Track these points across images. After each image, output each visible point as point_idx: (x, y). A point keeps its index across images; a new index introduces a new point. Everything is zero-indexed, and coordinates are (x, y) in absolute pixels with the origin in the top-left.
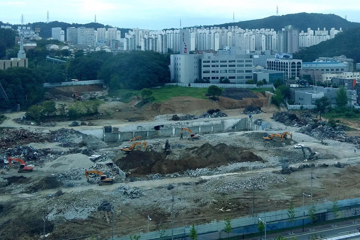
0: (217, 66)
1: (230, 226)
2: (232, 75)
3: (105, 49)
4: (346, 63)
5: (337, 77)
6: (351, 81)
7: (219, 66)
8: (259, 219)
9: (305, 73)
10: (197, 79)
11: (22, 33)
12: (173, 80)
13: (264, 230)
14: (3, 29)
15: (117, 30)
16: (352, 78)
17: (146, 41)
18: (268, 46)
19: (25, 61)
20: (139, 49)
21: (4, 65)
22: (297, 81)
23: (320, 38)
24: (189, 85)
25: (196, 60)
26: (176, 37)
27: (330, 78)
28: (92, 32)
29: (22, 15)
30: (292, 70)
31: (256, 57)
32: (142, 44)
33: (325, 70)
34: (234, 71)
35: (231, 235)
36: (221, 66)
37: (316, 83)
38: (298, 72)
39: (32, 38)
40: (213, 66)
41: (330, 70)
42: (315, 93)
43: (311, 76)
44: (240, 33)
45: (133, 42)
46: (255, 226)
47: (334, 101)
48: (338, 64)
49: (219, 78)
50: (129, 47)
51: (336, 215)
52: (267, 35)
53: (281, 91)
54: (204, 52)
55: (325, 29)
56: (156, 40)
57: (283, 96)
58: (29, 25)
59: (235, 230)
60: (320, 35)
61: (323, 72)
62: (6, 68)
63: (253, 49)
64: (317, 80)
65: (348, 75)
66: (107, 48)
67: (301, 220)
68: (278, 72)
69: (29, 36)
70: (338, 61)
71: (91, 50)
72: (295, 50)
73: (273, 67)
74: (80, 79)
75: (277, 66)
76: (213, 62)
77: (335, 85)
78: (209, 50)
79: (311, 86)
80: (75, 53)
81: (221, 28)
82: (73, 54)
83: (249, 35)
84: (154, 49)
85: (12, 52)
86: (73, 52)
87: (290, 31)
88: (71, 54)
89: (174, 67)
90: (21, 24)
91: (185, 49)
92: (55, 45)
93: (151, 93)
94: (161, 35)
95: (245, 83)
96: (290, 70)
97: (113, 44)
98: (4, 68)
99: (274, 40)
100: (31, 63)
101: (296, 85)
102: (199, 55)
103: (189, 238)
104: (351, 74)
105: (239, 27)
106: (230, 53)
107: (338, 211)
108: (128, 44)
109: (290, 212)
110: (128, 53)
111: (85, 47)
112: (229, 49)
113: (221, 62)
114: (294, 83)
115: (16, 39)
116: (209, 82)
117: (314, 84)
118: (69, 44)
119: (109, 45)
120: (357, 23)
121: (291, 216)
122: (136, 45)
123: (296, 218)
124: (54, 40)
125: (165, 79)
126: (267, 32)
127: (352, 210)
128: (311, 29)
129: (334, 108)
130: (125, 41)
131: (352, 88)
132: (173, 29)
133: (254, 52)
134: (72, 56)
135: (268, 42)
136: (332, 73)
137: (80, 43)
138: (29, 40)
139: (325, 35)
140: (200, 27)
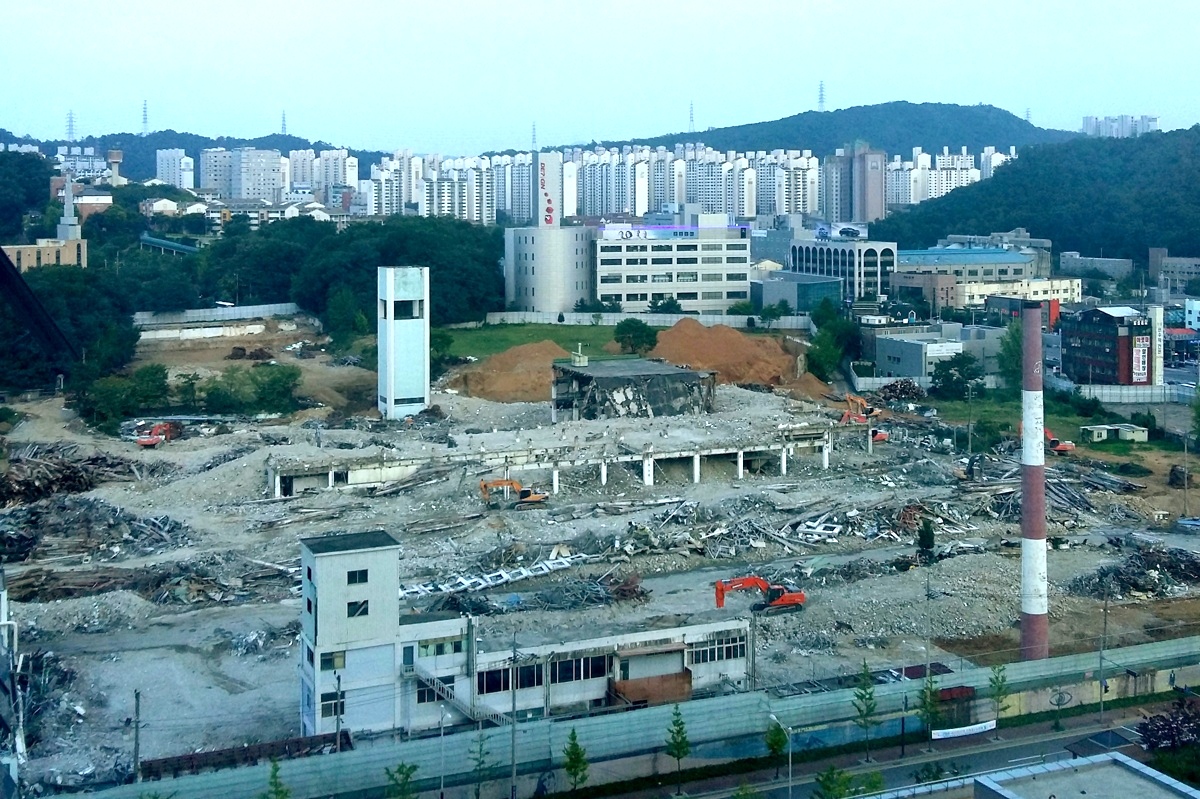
0: (644, 261)
1: (684, 739)
2: (688, 287)
3: (313, 213)
4: (1029, 251)
5: (1003, 294)
6: (1045, 306)
7: (649, 262)
8: (774, 717)
9: (906, 280)
10: (582, 301)
11: (69, 165)
12: (513, 302)
13: (785, 751)
14: (16, 153)
15: (349, 156)
16: (1047, 297)
17: (434, 189)
18: (793, 204)
19: (79, 246)
20: (412, 213)
21: (19, 259)
22: (882, 306)
23: (949, 178)
24: (561, 318)
25: (583, 245)
26: (521, 177)
27: (982, 296)
28: (274, 161)
29: (71, 114)
30: (867, 274)
31: (762, 233)
32: (420, 197)
33: (965, 273)
34: (694, 276)
35: (687, 763)
36: (655, 261)
37: (939, 311)
38: (886, 278)
39: (98, 182)
40: (630, 262)
41: (981, 272)
42: (935, 342)
43: (924, 292)
44: (711, 163)
45: (394, 192)
46: (760, 738)
47: (994, 366)
48: (1006, 256)
49: (650, 298)
50: (384, 205)
51: (1000, 707)
52: (792, 169)
53: (834, 335)
54: (603, 220)
55: (964, 149)
56: (461, 186)
57: (840, 351)
58: (90, 141)
59: (698, 748)
60: (949, 169)
61: (959, 278)
62: (24, 268)
63: (750, 211)
64: (941, 303)
65: (1036, 289)
66: (320, 209)
67: (896, 719)
68: (825, 278)
69: (91, 174)
70: (1005, 247)
71: (271, 215)
72: (876, 212)
73: (811, 265)
74: (240, 300)
75: (822, 261)
76: (629, 249)
77: (994, 318)
78: (619, 214)
79: (924, 320)
80: (226, 225)
81: (654, 149)
82: (219, 228)
83: (737, 170)
84: (456, 213)
85: (39, 221)
86: (218, 221)
87: (860, 155)
88: (215, 228)
89: (516, 264)
90: (66, 139)
91: (549, 210)
92: (165, 201)
93: (448, 342)
94: (477, 169)
95: (725, 311)
96: (860, 274)
97: (334, 197)
99: (813, 182)
100: (98, 252)
101: (879, 318)
102: (589, 227)
103: (563, 771)
104: (1045, 284)
105: (707, 145)
106: (682, 222)
107: (1006, 694)
108: (379, 197)
109: (861, 697)
110: (380, 224)
111: (254, 207)
112: (677, 211)
113: (655, 248)
114: (872, 313)
115: (52, 184)
116: (616, 309)
117: (934, 315)
118: (208, 198)
119: (323, 201)
120: (1061, 132)
121: (863, 708)
122: (404, 200)
123: (880, 714)
124: (162, 187)
125: (490, 298)
126: (792, 160)
127: (1050, 691)
128: (923, 152)
129: (993, 386)
130: (370, 191)
131: (1049, 326)
132: (513, 153)
133: (752, 219)
134: (215, 233)
135: (793, 190)
136: (986, 282)
137: (240, 194)
138: (89, 186)
139: (967, 169)
140: (592, 147)
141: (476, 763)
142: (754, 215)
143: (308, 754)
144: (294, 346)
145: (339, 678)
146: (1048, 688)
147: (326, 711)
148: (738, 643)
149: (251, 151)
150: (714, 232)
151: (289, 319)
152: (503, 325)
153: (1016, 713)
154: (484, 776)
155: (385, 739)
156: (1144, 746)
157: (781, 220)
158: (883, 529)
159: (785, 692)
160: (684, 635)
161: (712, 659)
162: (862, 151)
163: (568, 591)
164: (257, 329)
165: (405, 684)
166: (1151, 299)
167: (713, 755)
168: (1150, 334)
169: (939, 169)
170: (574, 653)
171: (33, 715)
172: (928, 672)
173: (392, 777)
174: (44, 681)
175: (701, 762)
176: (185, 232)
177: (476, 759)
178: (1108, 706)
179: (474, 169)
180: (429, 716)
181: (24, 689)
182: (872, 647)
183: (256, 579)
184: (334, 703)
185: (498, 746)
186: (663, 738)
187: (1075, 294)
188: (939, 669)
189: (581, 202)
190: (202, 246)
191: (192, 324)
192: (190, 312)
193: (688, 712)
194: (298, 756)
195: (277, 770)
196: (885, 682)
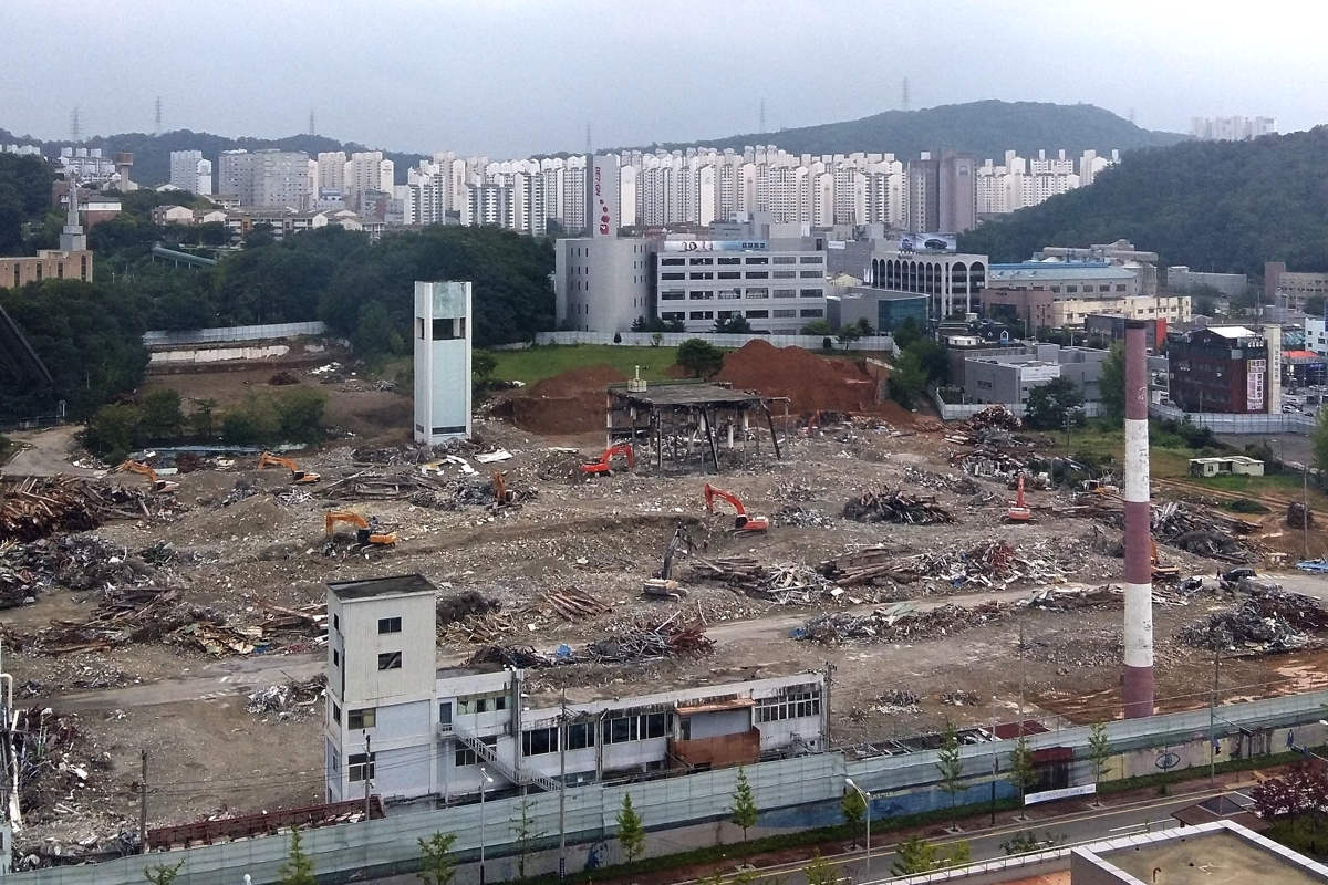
0: (709, 276)
1: (750, 806)
2: (757, 304)
3: (343, 222)
4: (1134, 265)
5: (1105, 312)
6: (1151, 326)
7: (715, 276)
8: (849, 781)
9: (997, 297)
10: (641, 319)
11: (73, 168)
12: (563, 321)
13: (863, 819)
14: (15, 155)
15: (384, 159)
16: (1153, 316)
17: (477, 196)
18: (874, 212)
19: (84, 259)
20: (454, 222)
21: (17, 273)
22: (972, 326)
23: (1045, 184)
24: (618, 339)
25: (640, 257)
26: (573, 183)
27: (1081, 315)
28: (300, 164)
29: (76, 111)
30: (955, 290)
31: (840, 245)
32: (463, 205)
33: (1064, 290)
34: (764, 293)
35: (754, 833)
36: (722, 276)
37: (1034, 331)
38: (976, 295)
39: (105, 187)
40: (695, 276)
41: (1080, 289)
42: (1031, 365)
43: (1017, 310)
44: (783, 168)
45: (434, 198)
46: (834, 804)
47: (1096, 393)
48: (1108, 270)
49: (716, 316)
50: (422, 213)
51: (1102, 771)
52: (873, 175)
53: (918, 359)
54: (664, 230)
55: (1062, 153)
56: (508, 192)
57: (925, 376)
58: (96, 142)
59: (767, 815)
60: (1045, 174)
61: (1057, 296)
62: (23, 283)
63: (827, 222)
64: (1037, 323)
65: (1140, 307)
67: (986, 784)
68: (908, 295)
69: (98, 178)
70: (1107, 260)
71: (297, 224)
72: (965, 223)
73: (893, 280)
74: (262, 318)
75: (905, 276)
76: (693, 262)
77: (1094, 339)
78: (682, 224)
79: (1017, 341)
80: (246, 235)
81: (720, 152)
82: (239, 238)
83: (812, 175)
84: (503, 221)
85: (40, 230)
86: (239, 231)
87: (947, 160)
88: (235, 238)
89: (568, 275)
90: (70, 139)
91: (605, 219)
92: (180, 208)
93: (492, 365)
94: (525, 174)
95: (798, 331)
96: (947, 290)
97: (367, 204)
98: (17, 282)
99: (895, 190)
100: (105, 265)
101: (969, 338)
102: (649, 239)
103: (617, 842)
104: (1150, 301)
105: (779, 148)
106: (751, 232)
107: (1105, 755)
108: (417, 204)
109: (946, 760)
110: (417, 234)
111: (278, 216)
112: (746, 221)
113: (721, 261)
114: (960, 333)
115: (54, 189)
116: (680, 329)
117: (1029, 336)
118: (228, 205)
119: (355, 208)
120: (1169, 134)
121: (948, 771)
122: (445, 208)
123: (968, 777)
124: (176, 193)
125: (539, 317)
126: (872, 165)
127: (1156, 752)
128: (1016, 155)
129: (1094, 414)
130: (407, 198)
131: (1155, 349)
132: (564, 156)
133: (829, 229)
134: (235, 243)
135: (874, 197)
136: (1086, 300)
137: (263, 200)
138: (96, 192)
139: (1065, 175)
140: (652, 150)
141: (520, 833)
142: (831, 225)
143: (334, 822)
144: (322, 369)
145: (368, 739)
146: (1153, 750)
147: (354, 775)
148: (812, 700)
149: (277, 154)
150: (786, 243)
151: (316, 340)
152: (554, 346)
153: (1119, 777)
154: (528, 847)
155: (419, 806)
156: (1259, 813)
157: (861, 229)
158: (973, 572)
159: (864, 754)
160: (752, 690)
161: (783, 717)
162: (950, 154)
163: (623, 641)
164: (281, 350)
165: (441, 744)
166: (1267, 318)
167: (783, 825)
168: (1267, 357)
169: (1034, 175)
170: (629, 711)
171: (29, 778)
172: (1021, 730)
173: (426, 849)
174: (42, 740)
175: (772, 832)
176: (202, 243)
177: (519, 829)
178: (1221, 769)
179: (522, 173)
180: (466, 781)
181: (19, 750)
182: (959, 703)
183: (278, 628)
184: (363, 766)
185: (544, 814)
186: (726, 805)
187: (1184, 312)
188: (1033, 728)
189: (641, 210)
190: (221, 258)
191: (208, 345)
192: (206, 330)
193: (755, 776)
194: (323, 825)
195: (298, 839)
196: (973, 742)
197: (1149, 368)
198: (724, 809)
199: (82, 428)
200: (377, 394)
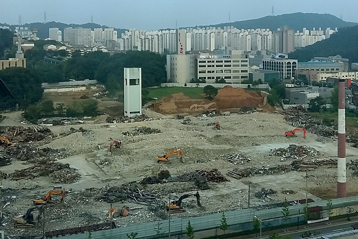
0: (213, 66)
1: (226, 224)
2: (228, 75)
3: (102, 50)
4: (341, 63)
5: (332, 77)
6: (346, 81)
7: (215, 66)
8: (255, 216)
9: (300, 72)
10: (193, 79)
11: (19, 33)
12: (169, 80)
13: (259, 228)
14: (1, 29)
15: (114, 30)
16: (347, 78)
17: (143, 41)
18: (263, 47)
19: (23, 60)
20: (136, 49)
21: (3, 65)
22: (293, 81)
23: (315, 38)
24: (186, 85)
25: (193, 60)
26: (172, 38)
27: (325, 78)
28: (89, 32)
29: (20, 16)
30: (287, 70)
31: (253, 57)
32: (138, 44)
33: (320, 70)
34: (230, 71)
35: (227, 232)
36: (217, 66)
37: (311, 82)
38: (294, 72)
39: (29, 39)
40: (208, 66)
41: (325, 70)
42: (310, 93)
43: (306, 76)
44: (236, 33)
45: (130, 42)
46: (251, 223)
47: (330, 101)
48: (334, 64)
49: (215, 78)
50: (126, 47)
51: (330, 213)
52: (263, 35)
53: (276, 91)
54: (200, 52)
55: (320, 28)
56: (152, 41)
57: (279, 96)
58: (26, 25)
59: (231, 227)
60: (315, 35)
61: (318, 72)
62: (5, 68)
63: (249, 50)
64: (312, 80)
65: (343, 75)
66: (104, 48)
67: (296, 217)
68: (274, 72)
69: (27, 36)
70: (333, 61)
71: (88, 50)
72: (291, 50)
73: (269, 67)
74: (78, 79)
75: (273, 66)
76: (208, 62)
77: (329, 85)
78: (205, 50)
79: (306, 85)
80: (73, 53)
81: (217, 28)
82: (70, 54)
83: (244, 35)
84: (151, 50)
85: (9, 52)
86: (70, 52)
87: (285, 31)
88: (69, 55)
89: (170, 67)
90: (18, 24)
91: (182, 49)
92: (52, 45)
93: (148, 93)
95: (240, 83)
96: (285, 70)
97: (109, 44)
98: (3, 68)
99: (270, 40)
100: (30, 62)
101: (291, 85)
102: (195, 55)
103: (186, 235)
104: (347, 74)
105: (234, 27)
106: (226, 53)
107: (332, 209)
108: (124, 44)
109: (284, 210)
110: (125, 53)
111: (82, 48)
112: (224, 49)
113: (217, 62)
114: (289, 83)
115: (14, 40)
116: (204, 82)
117: (310, 84)
118: (67, 44)
119: (105, 45)
120: (352, 23)
121: (285, 213)
122: (133, 45)
123: (291, 215)
124: (51, 41)
125: (162, 78)
126: (263, 32)
127: (347, 208)
128: (306, 29)
129: (329, 107)
130: (121, 42)
131: (348, 88)
132: (169, 30)
133: (250, 52)
134: (69, 56)
135: (263, 42)
136: (327, 73)
137: (77, 43)
138: (26, 40)
139: (321, 35)
140: (196, 28)
141: (157, 232)
142: (250, 51)
143: (101, 230)
144: (96, 94)
145: (111, 204)
146: (346, 207)
149: (81, 29)
150: (237, 56)
151: (94, 85)
152: (166, 87)
153: (336, 215)
154: (160, 236)
157: (259, 52)
158: (292, 155)
159: (260, 208)
162: (286, 29)
163: (187, 175)
164: (84, 88)
167: (236, 229)
169: (311, 35)
172: (306, 201)
175: (231, 232)
176: (59, 56)
177: (157, 231)
179: (156, 35)
182: (288, 193)
185: (164, 227)
186: (218, 223)
187: (356, 77)
188: (310, 201)
189: (192, 46)
190: (65, 61)
191: (62, 87)
192: (60, 82)
193: (227, 215)
194: (98, 230)
195: (91, 234)
196: (292, 205)
197: (345, 94)
198: (218, 225)
199: (23, 112)
200: (113, 102)
